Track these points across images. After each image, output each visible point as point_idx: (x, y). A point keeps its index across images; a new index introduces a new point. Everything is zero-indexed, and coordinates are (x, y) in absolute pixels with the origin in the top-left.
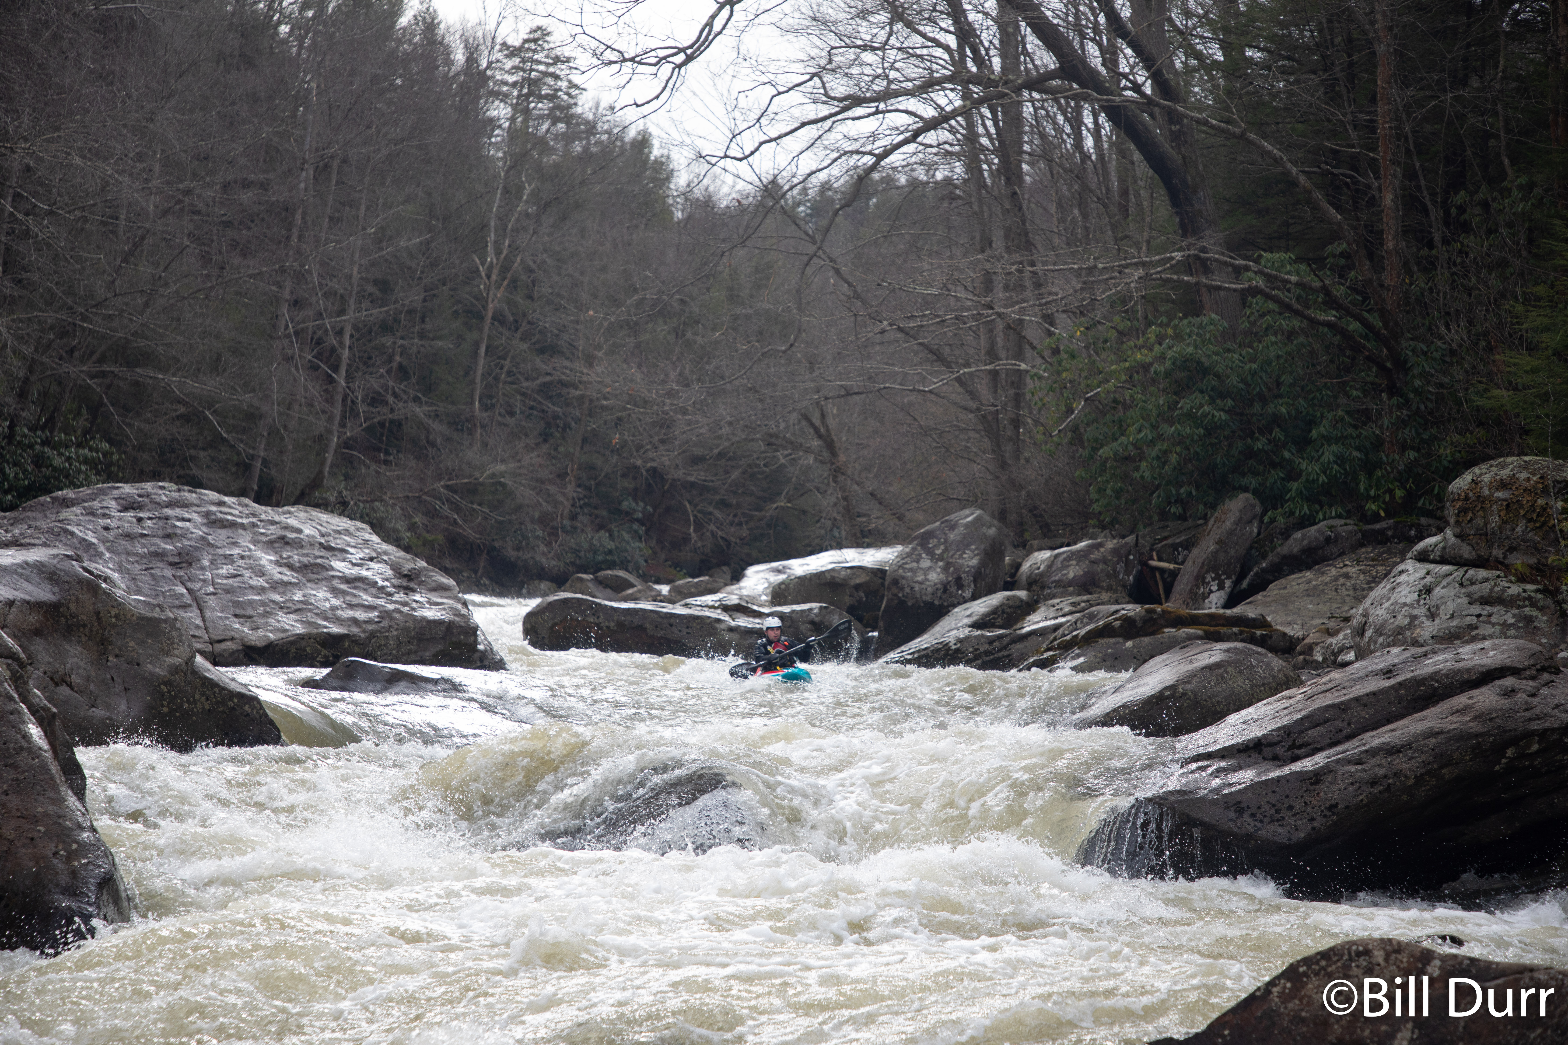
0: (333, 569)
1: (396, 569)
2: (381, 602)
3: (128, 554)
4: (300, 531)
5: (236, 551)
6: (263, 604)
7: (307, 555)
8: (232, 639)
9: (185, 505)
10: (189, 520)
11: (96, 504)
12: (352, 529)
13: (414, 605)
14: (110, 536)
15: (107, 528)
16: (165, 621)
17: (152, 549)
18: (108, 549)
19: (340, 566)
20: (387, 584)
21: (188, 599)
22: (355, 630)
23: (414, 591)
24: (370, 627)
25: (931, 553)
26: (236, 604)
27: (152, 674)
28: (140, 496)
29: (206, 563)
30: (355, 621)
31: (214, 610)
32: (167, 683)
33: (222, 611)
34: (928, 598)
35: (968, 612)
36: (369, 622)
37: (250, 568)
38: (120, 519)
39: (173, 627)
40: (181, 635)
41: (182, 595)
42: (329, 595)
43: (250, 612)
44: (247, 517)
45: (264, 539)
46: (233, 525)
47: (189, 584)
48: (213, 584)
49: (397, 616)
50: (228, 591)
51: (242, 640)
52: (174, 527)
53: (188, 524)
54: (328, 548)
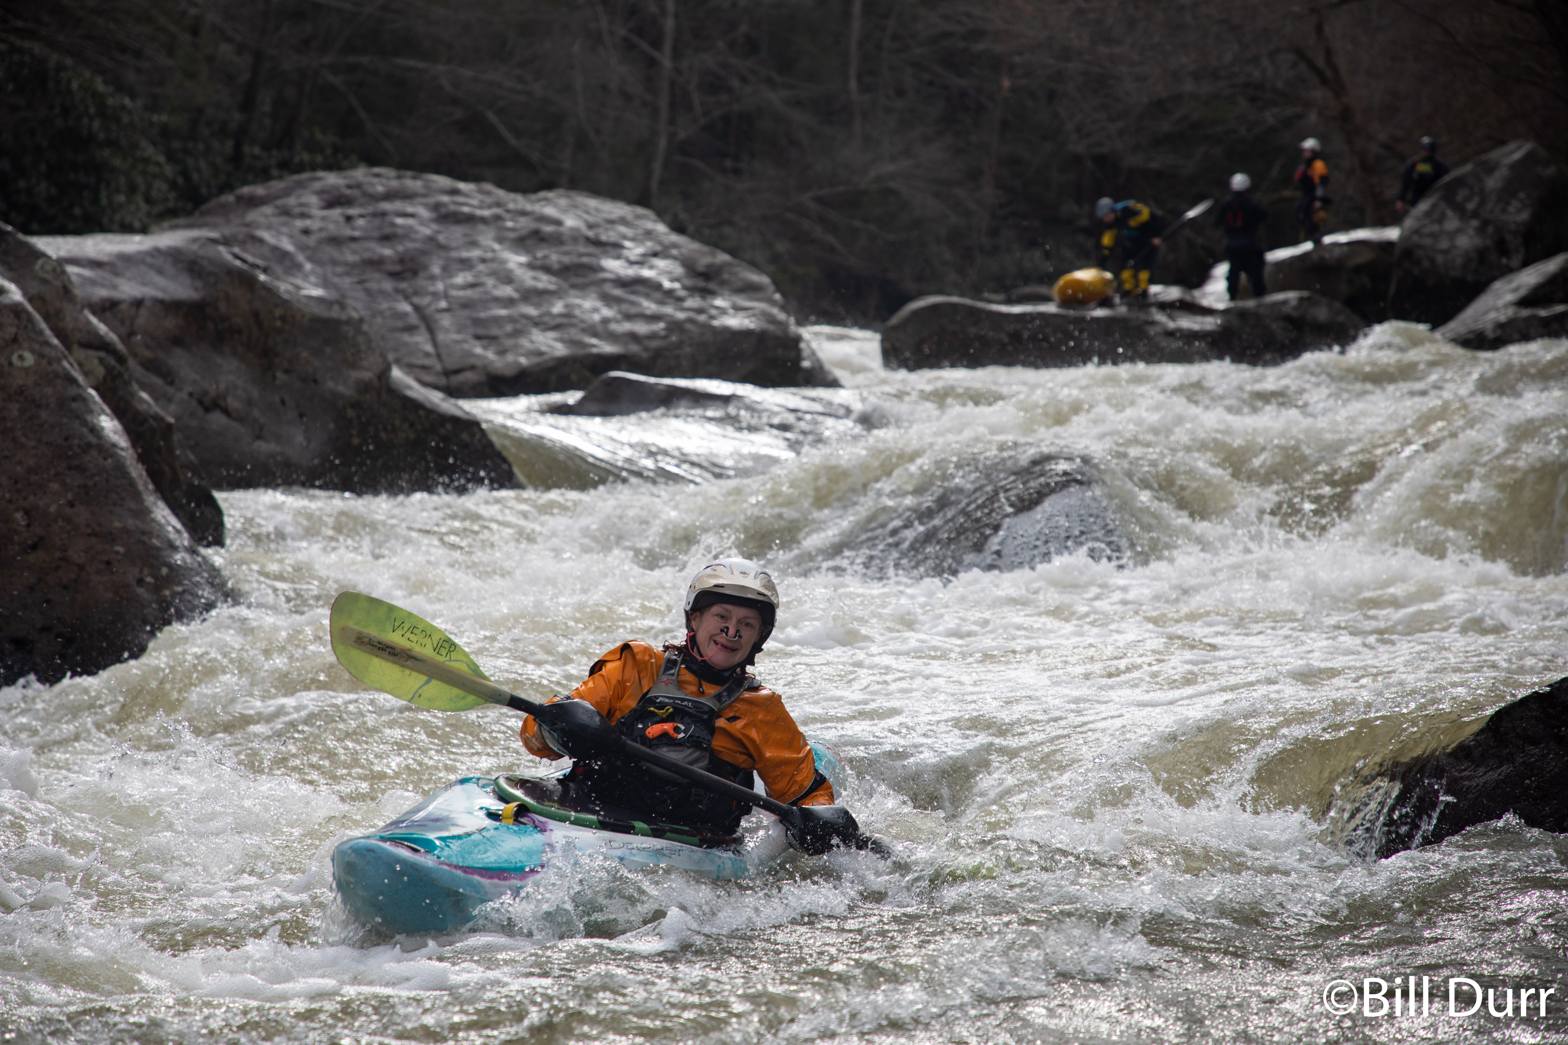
0: (602, 269)
1: (689, 265)
2: (668, 310)
3: (334, 262)
4: (558, 223)
5: (475, 253)
6: (511, 319)
7: (567, 253)
8: (472, 368)
9: (407, 196)
10: (412, 216)
11: (291, 201)
12: (630, 217)
13: (713, 312)
14: (311, 241)
15: (306, 232)
17: (367, 255)
18: (310, 259)
19: (613, 266)
20: (677, 285)
21: (414, 319)
22: (634, 348)
23: (712, 293)
24: (654, 344)
25: (1459, 209)
26: (477, 322)
27: (334, 394)
28: (349, 187)
29: (436, 270)
30: (633, 337)
31: (447, 331)
32: (356, 405)
33: (459, 332)
34: (1457, 273)
35: (1513, 286)
36: (653, 336)
37: (493, 274)
39: (357, 331)
41: (406, 314)
42: (598, 304)
43: (495, 331)
44: (490, 207)
45: (512, 235)
46: (470, 219)
47: (416, 300)
48: (446, 296)
49: (689, 326)
50: (466, 305)
51: (485, 367)
52: (393, 225)
53: (410, 221)
54: (597, 243)
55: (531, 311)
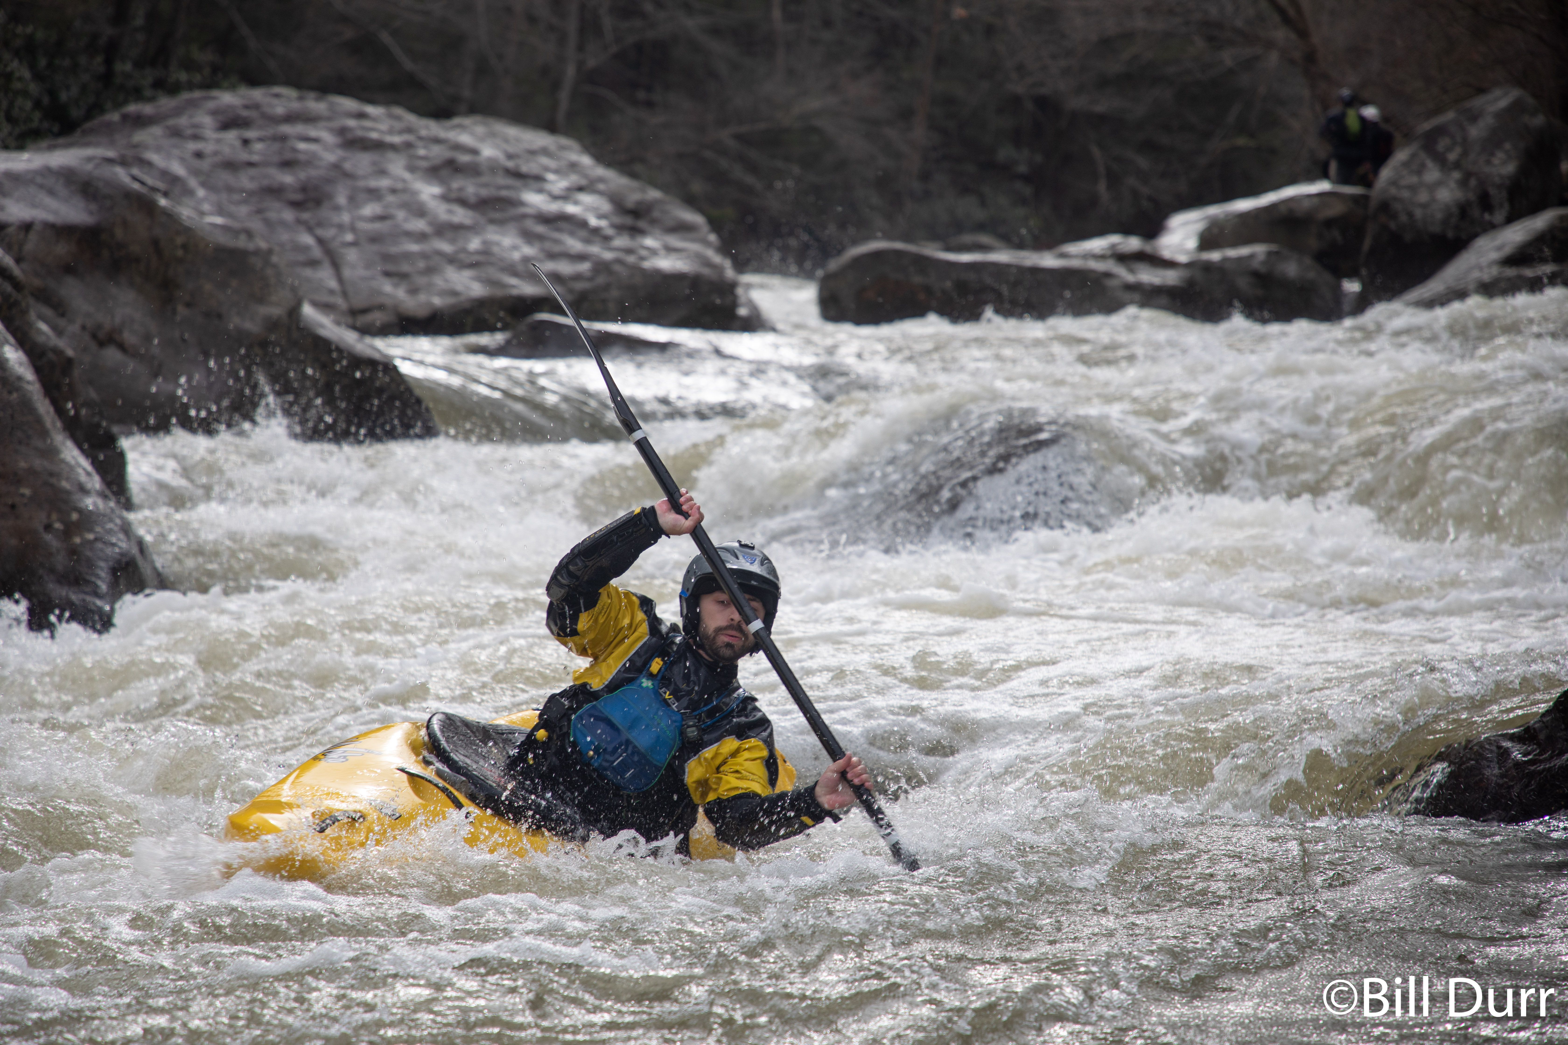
0: (523, 204)
1: (617, 201)
2: (595, 249)
3: (230, 189)
4: (475, 152)
5: (384, 183)
6: (424, 256)
7: (485, 185)
8: (381, 307)
9: (310, 119)
10: (315, 140)
11: (183, 121)
12: (553, 147)
13: (644, 253)
14: (205, 165)
15: (199, 155)
17: (266, 182)
18: (204, 184)
19: (534, 200)
20: (603, 223)
21: (317, 252)
23: (643, 232)
24: (580, 286)
25: (1440, 160)
26: (387, 258)
27: (240, 331)
28: (246, 107)
29: (341, 200)
30: (556, 278)
31: (354, 266)
32: (262, 341)
33: (366, 268)
34: (1436, 228)
35: (1497, 244)
36: (578, 277)
37: (404, 205)
38: (218, 141)
41: (309, 247)
42: (518, 241)
43: (405, 268)
44: (401, 132)
45: (425, 164)
46: (379, 146)
47: (320, 232)
48: (353, 229)
49: (617, 268)
50: (375, 239)
51: (395, 307)
52: (295, 150)
53: (313, 147)
54: (517, 175)
55: (446, 247)
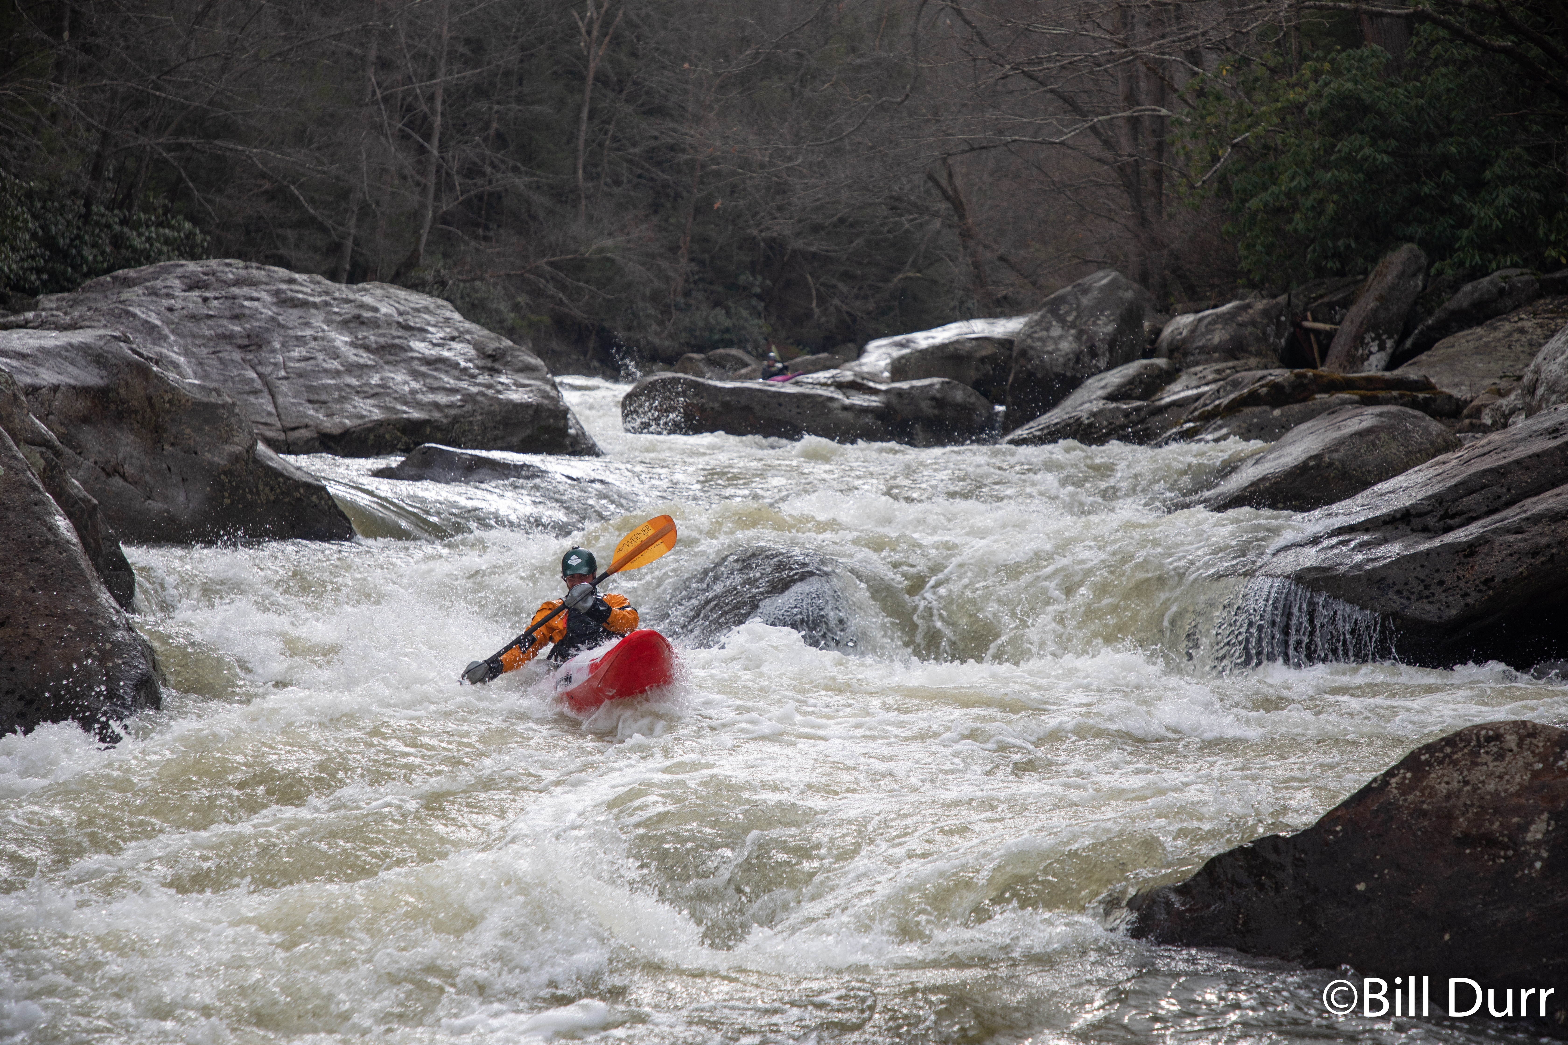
0: (412, 350)
1: (480, 348)
2: (464, 385)
3: (194, 336)
4: (376, 310)
5: (308, 332)
6: (338, 388)
7: (384, 335)
8: (306, 426)
9: (253, 283)
10: (258, 299)
11: (159, 283)
12: (432, 307)
13: (500, 387)
14: (175, 317)
15: (170, 309)
16: (223, 406)
17: (220, 331)
18: (173, 332)
19: (420, 347)
20: (471, 365)
21: (258, 384)
22: (437, 415)
23: (499, 372)
24: (453, 412)
25: (1062, 320)
26: (309, 389)
27: (210, 463)
28: (205, 274)
29: (277, 345)
30: (436, 405)
31: (286, 395)
32: (228, 473)
33: (295, 397)
34: (1059, 370)
35: (1102, 383)
36: (451, 406)
37: (323, 350)
38: (184, 299)
39: (232, 412)
40: (241, 421)
41: (252, 380)
42: (408, 378)
43: (324, 397)
44: (320, 295)
45: (338, 318)
46: (305, 304)
47: (259, 368)
48: (285, 367)
49: (480, 398)
50: (301, 374)
51: (317, 427)
52: (242, 307)
53: (256, 304)
54: (407, 328)
